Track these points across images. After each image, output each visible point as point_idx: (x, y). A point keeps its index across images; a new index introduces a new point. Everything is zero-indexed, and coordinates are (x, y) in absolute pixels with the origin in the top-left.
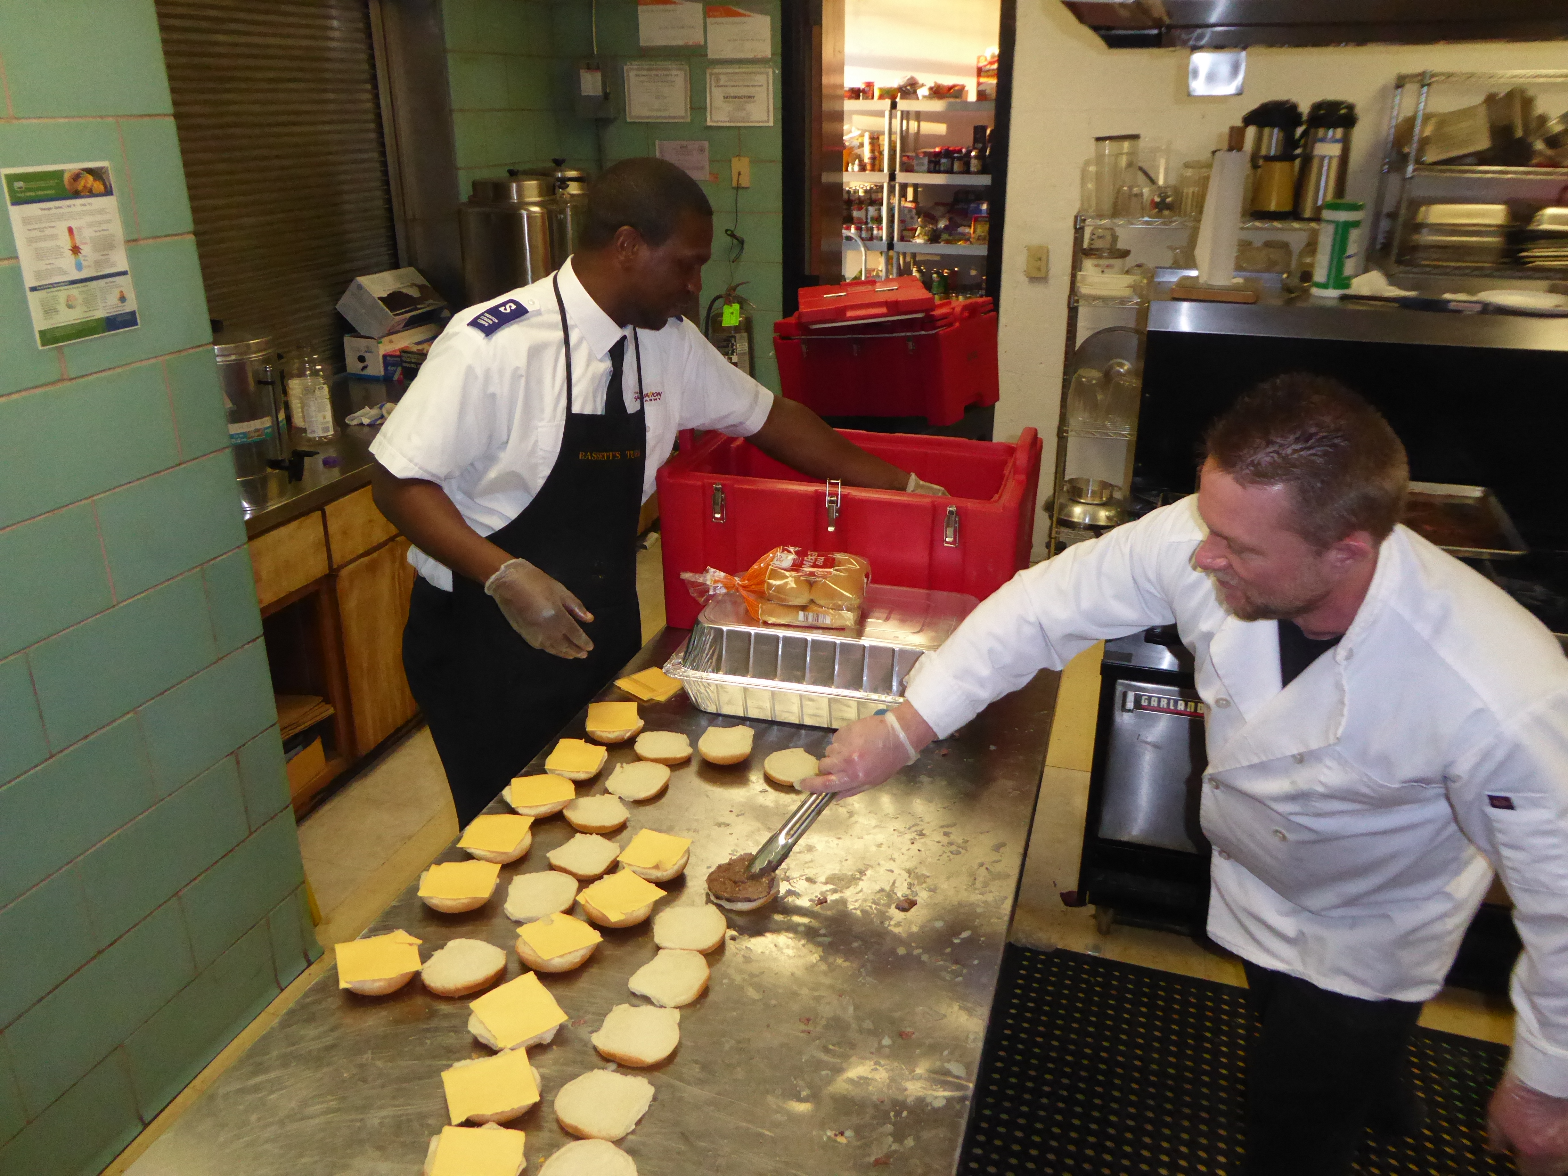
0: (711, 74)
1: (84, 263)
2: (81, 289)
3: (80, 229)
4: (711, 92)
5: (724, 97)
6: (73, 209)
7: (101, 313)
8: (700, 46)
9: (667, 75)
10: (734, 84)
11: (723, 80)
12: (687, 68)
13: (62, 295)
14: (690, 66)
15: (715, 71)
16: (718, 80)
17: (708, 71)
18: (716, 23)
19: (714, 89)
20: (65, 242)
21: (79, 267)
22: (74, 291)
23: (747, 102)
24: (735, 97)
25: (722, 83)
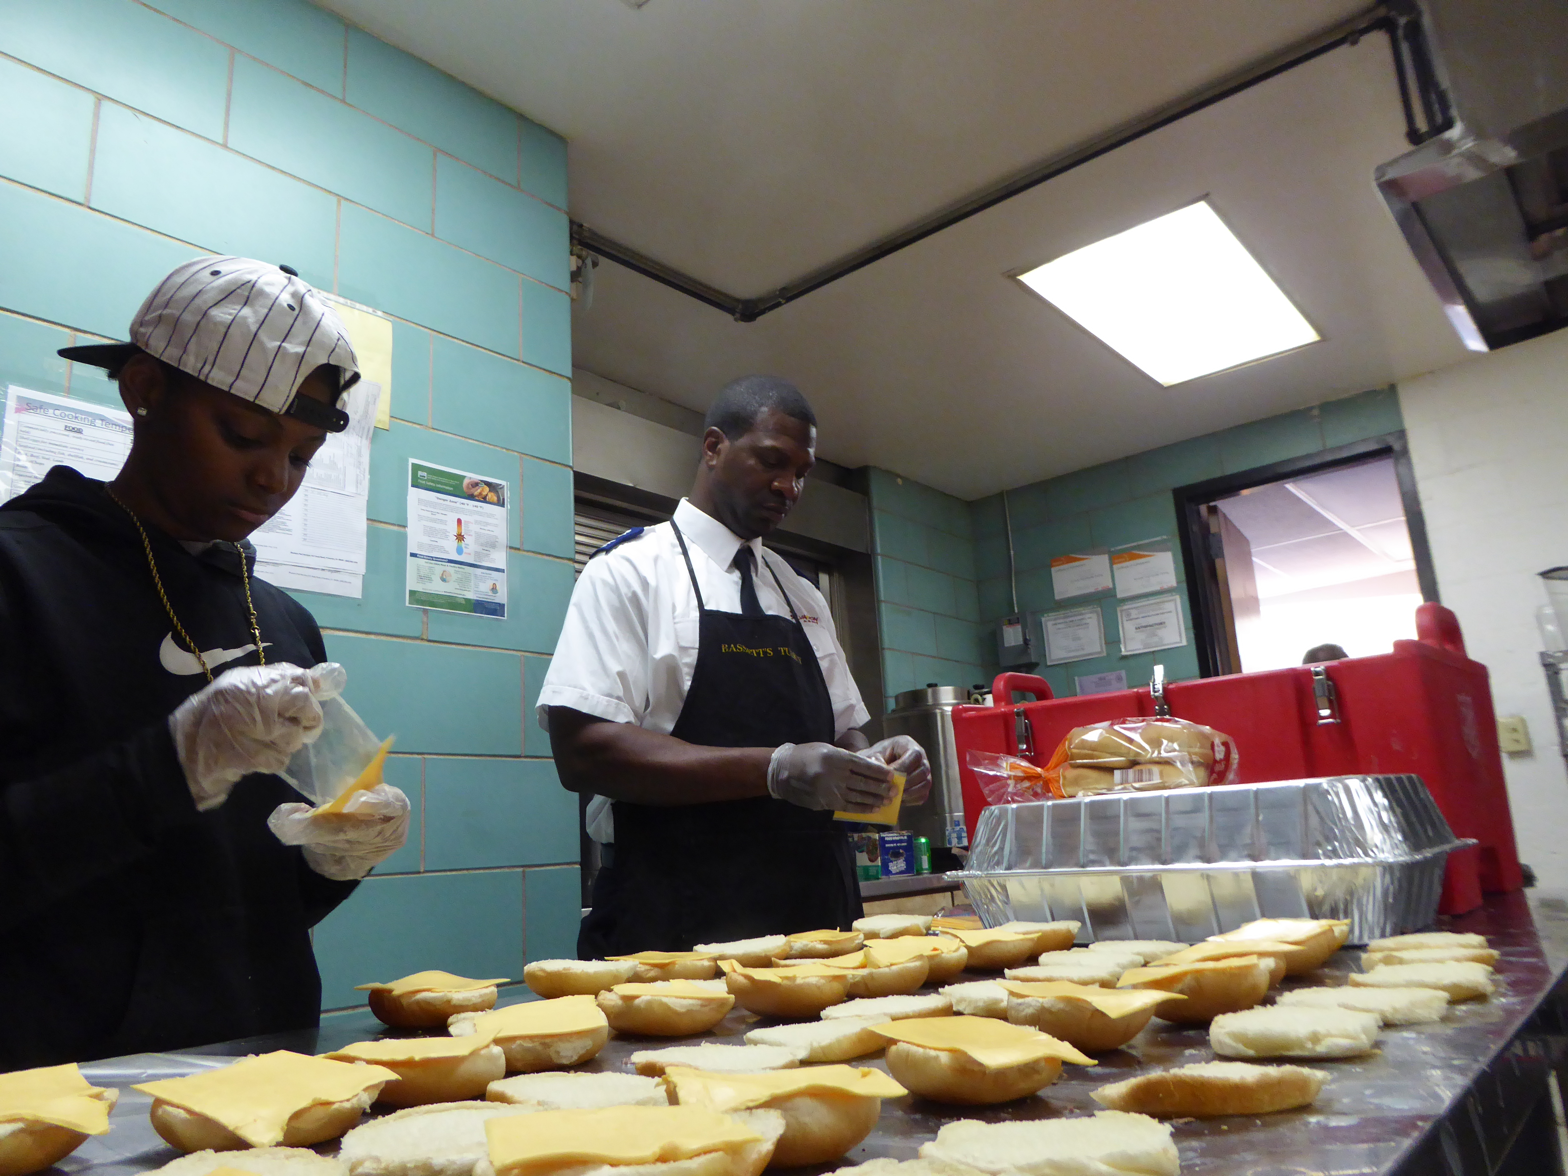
0: (1122, 611)
1: (465, 550)
2: (457, 569)
3: (467, 522)
4: (1123, 626)
5: (1136, 629)
6: (465, 507)
7: (471, 595)
8: (1109, 589)
9: (1082, 619)
10: (1144, 615)
11: (1134, 614)
12: (1099, 609)
13: (439, 568)
14: (1101, 607)
15: (1125, 607)
16: (1129, 615)
17: (1118, 609)
18: (1122, 568)
19: (1125, 622)
20: (453, 529)
21: (460, 551)
22: (451, 569)
23: (1158, 629)
24: (1146, 627)
25: (1133, 616)
